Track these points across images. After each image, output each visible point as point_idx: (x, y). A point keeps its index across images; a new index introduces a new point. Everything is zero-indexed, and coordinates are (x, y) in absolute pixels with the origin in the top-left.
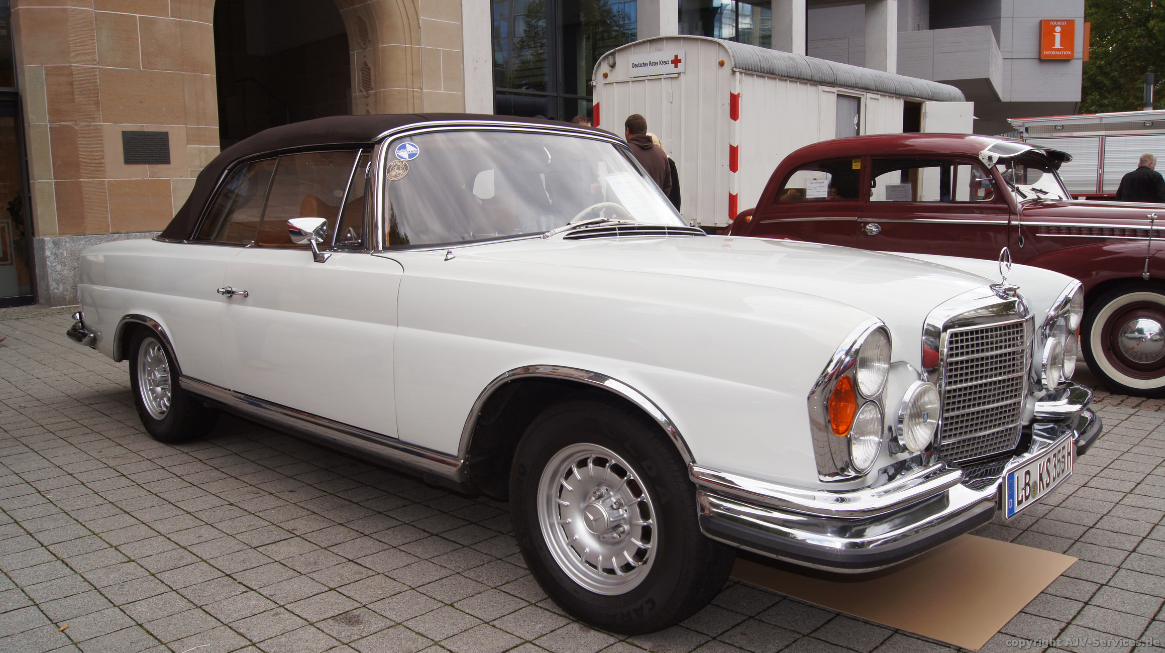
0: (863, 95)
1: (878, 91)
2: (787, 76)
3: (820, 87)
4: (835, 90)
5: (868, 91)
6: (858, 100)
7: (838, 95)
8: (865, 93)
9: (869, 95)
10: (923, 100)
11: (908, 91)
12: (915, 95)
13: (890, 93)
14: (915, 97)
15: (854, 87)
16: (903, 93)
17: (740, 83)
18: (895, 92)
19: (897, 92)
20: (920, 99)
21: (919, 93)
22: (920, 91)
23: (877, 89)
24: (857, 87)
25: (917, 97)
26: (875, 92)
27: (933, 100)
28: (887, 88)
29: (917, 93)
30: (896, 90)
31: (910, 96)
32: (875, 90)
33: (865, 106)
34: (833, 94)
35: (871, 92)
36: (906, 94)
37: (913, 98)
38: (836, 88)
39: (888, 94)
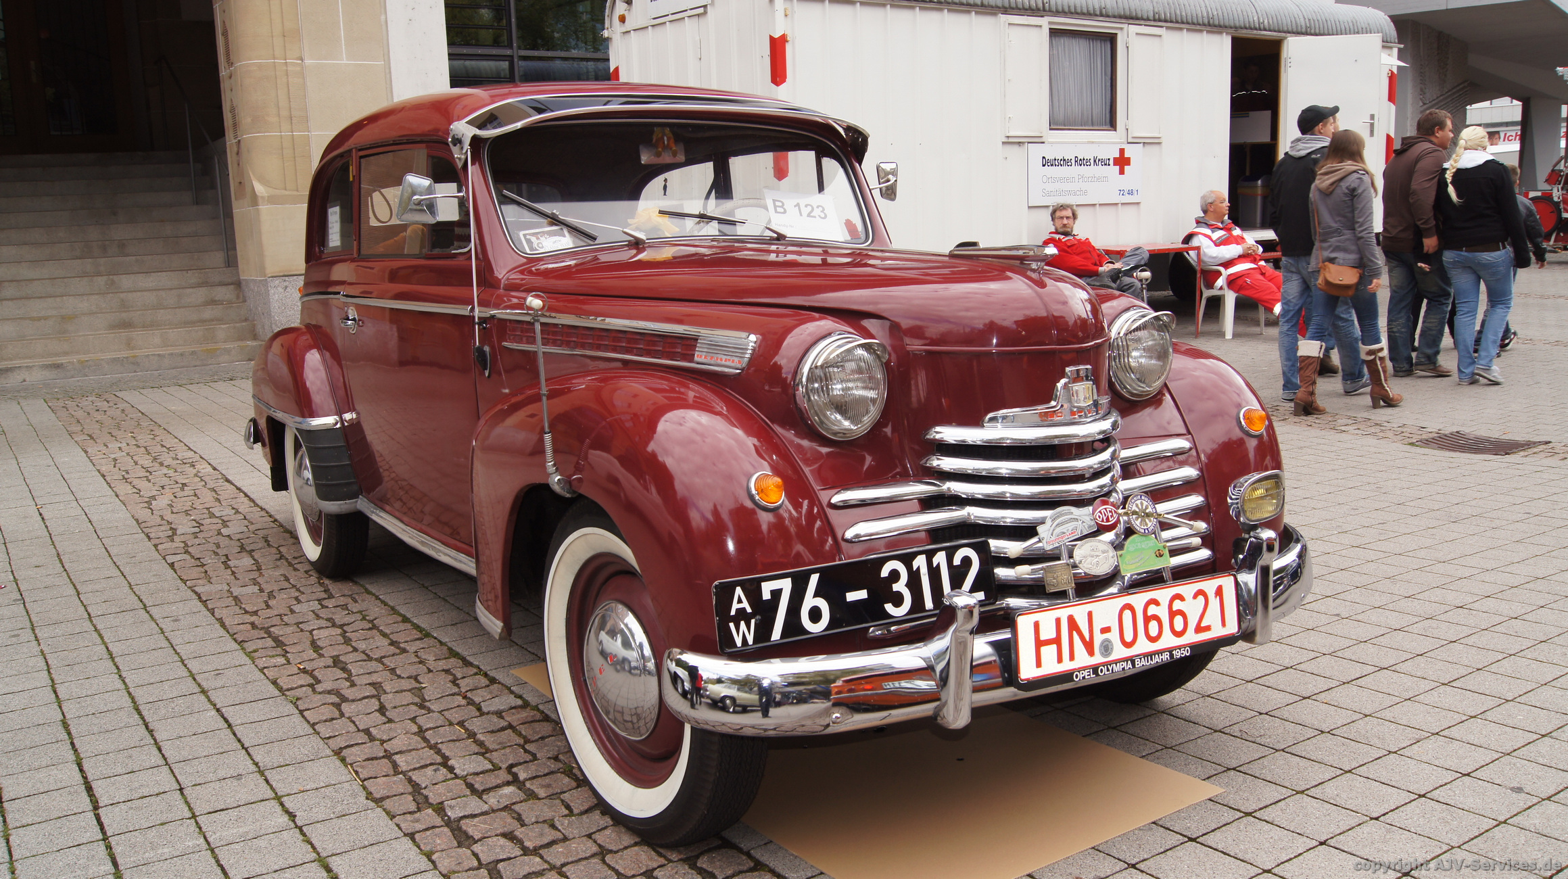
0: (1121, 29)
1: (1160, 20)
3: (1002, 17)
4: (1045, 22)
5: (1131, 21)
6: (1112, 39)
7: (1054, 33)
8: (1125, 26)
9: (1134, 29)
10: (1281, 35)
11: (1241, 19)
12: (1262, 26)
13: (1194, 24)
14: (1260, 30)
15: (1096, 15)
16: (1227, 24)
17: (786, 16)
18: (1206, 22)
19: (1211, 22)
20: (1275, 34)
21: (1271, 22)
22: (1275, 18)
23: (1157, 16)
24: (1103, 14)
25: (1265, 30)
26: (1152, 23)
27: (1306, 34)
28: (1184, 14)
29: (1266, 21)
30: (1208, 17)
31: (1246, 28)
32: (1151, 18)
33: (1125, 49)
34: (1038, 29)
35: (1142, 22)
36: (1238, 25)
37: (1255, 32)
38: (1046, 18)
39: (1188, 26)
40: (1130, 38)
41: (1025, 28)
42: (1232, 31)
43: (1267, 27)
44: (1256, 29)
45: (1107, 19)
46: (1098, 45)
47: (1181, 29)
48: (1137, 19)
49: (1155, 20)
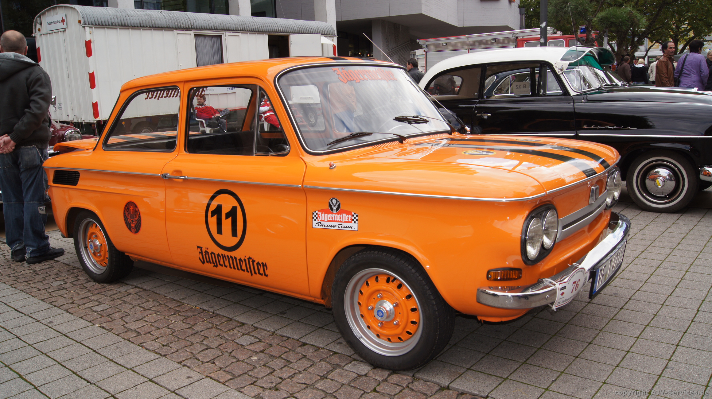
0: (223, 34)
1: (238, 30)
2: (141, 26)
3: (175, 31)
4: (192, 33)
5: (227, 31)
6: (220, 37)
7: (196, 36)
8: (224, 33)
9: (228, 34)
10: (288, 34)
11: (271, 29)
12: (280, 31)
13: (252, 31)
14: (279, 32)
15: (213, 30)
16: (266, 31)
17: (90, 33)
18: (257, 30)
19: (259, 30)
20: (285, 33)
21: (283, 29)
22: (285, 28)
23: (237, 29)
24: (216, 29)
25: (281, 32)
26: (235, 31)
27: (298, 33)
28: (248, 28)
29: (281, 29)
30: (258, 29)
31: (273, 32)
32: (235, 30)
33: (225, 41)
34: (190, 35)
35: (231, 31)
36: (270, 31)
37: (277, 33)
38: (192, 31)
39: (250, 32)
40: (226, 36)
41: (184, 35)
42: (268, 33)
43: (282, 31)
44: (277, 32)
45: (217, 31)
46: (215, 39)
47: (247, 33)
48: (229, 30)
49: (236, 30)
